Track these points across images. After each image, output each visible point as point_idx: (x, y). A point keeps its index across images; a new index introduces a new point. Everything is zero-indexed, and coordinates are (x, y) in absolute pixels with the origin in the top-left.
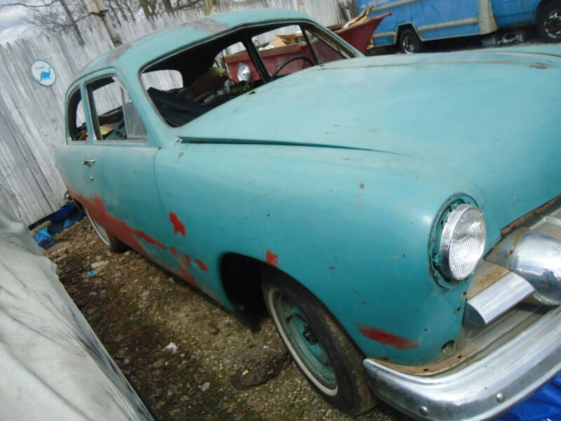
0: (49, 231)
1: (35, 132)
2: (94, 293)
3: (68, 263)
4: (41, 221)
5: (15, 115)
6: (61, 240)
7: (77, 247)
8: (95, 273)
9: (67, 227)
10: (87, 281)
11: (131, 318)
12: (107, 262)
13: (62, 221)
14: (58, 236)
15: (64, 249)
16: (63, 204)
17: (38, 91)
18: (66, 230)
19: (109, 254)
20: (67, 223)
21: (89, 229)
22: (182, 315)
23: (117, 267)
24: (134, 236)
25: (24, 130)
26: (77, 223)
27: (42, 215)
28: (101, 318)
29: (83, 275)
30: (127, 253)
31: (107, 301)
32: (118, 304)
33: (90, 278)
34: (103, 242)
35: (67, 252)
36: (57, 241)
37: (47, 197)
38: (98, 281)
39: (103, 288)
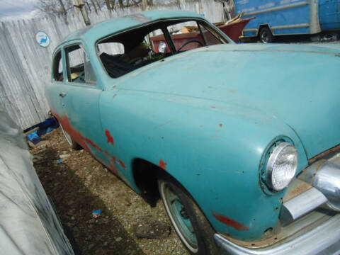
0: (38, 134)
1: (34, 73)
2: (59, 174)
3: (46, 154)
4: (33, 127)
5: (24, 63)
6: (44, 139)
7: (53, 145)
8: (61, 161)
9: (49, 132)
10: (56, 165)
11: (79, 191)
12: (69, 155)
13: (46, 128)
14: (43, 137)
15: (45, 144)
16: (47, 118)
17: (39, 50)
18: (48, 134)
19: (71, 150)
20: (49, 129)
21: (61, 134)
22: (110, 192)
23: (75, 159)
24: (85, 141)
25: (28, 72)
26: (55, 130)
27: (34, 124)
28: (62, 189)
29: (55, 162)
30: (82, 151)
31: (66, 179)
32: (73, 182)
33: (58, 164)
34: (68, 143)
35: (46, 147)
36: (42, 140)
38: (62, 167)
39: (65, 171)
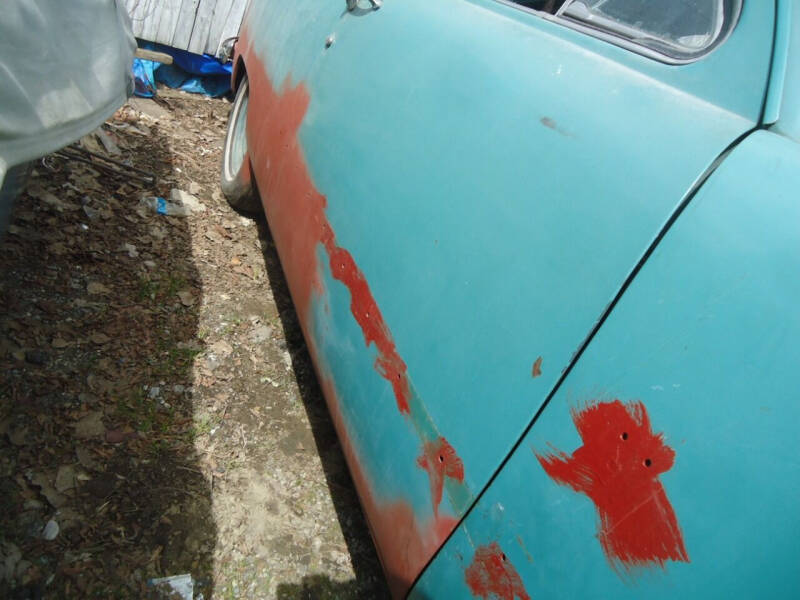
0: (156, 73)
2: (132, 249)
3: (139, 149)
4: (157, 47)
6: (163, 102)
7: (175, 136)
8: (167, 209)
9: (188, 92)
10: (142, 212)
11: (155, 391)
12: (203, 207)
13: (188, 77)
14: (163, 92)
15: (156, 120)
16: (217, 50)
18: (183, 93)
19: (216, 195)
20: (192, 85)
21: (217, 123)
23: (210, 234)
26: (208, 98)
27: (166, 40)
28: (98, 326)
29: (145, 195)
30: (246, 222)
31: (140, 291)
32: (157, 321)
33: (152, 212)
34: (222, 167)
35: (154, 129)
36: (154, 98)
37: (198, 20)
38: (159, 232)
39: (157, 256)
